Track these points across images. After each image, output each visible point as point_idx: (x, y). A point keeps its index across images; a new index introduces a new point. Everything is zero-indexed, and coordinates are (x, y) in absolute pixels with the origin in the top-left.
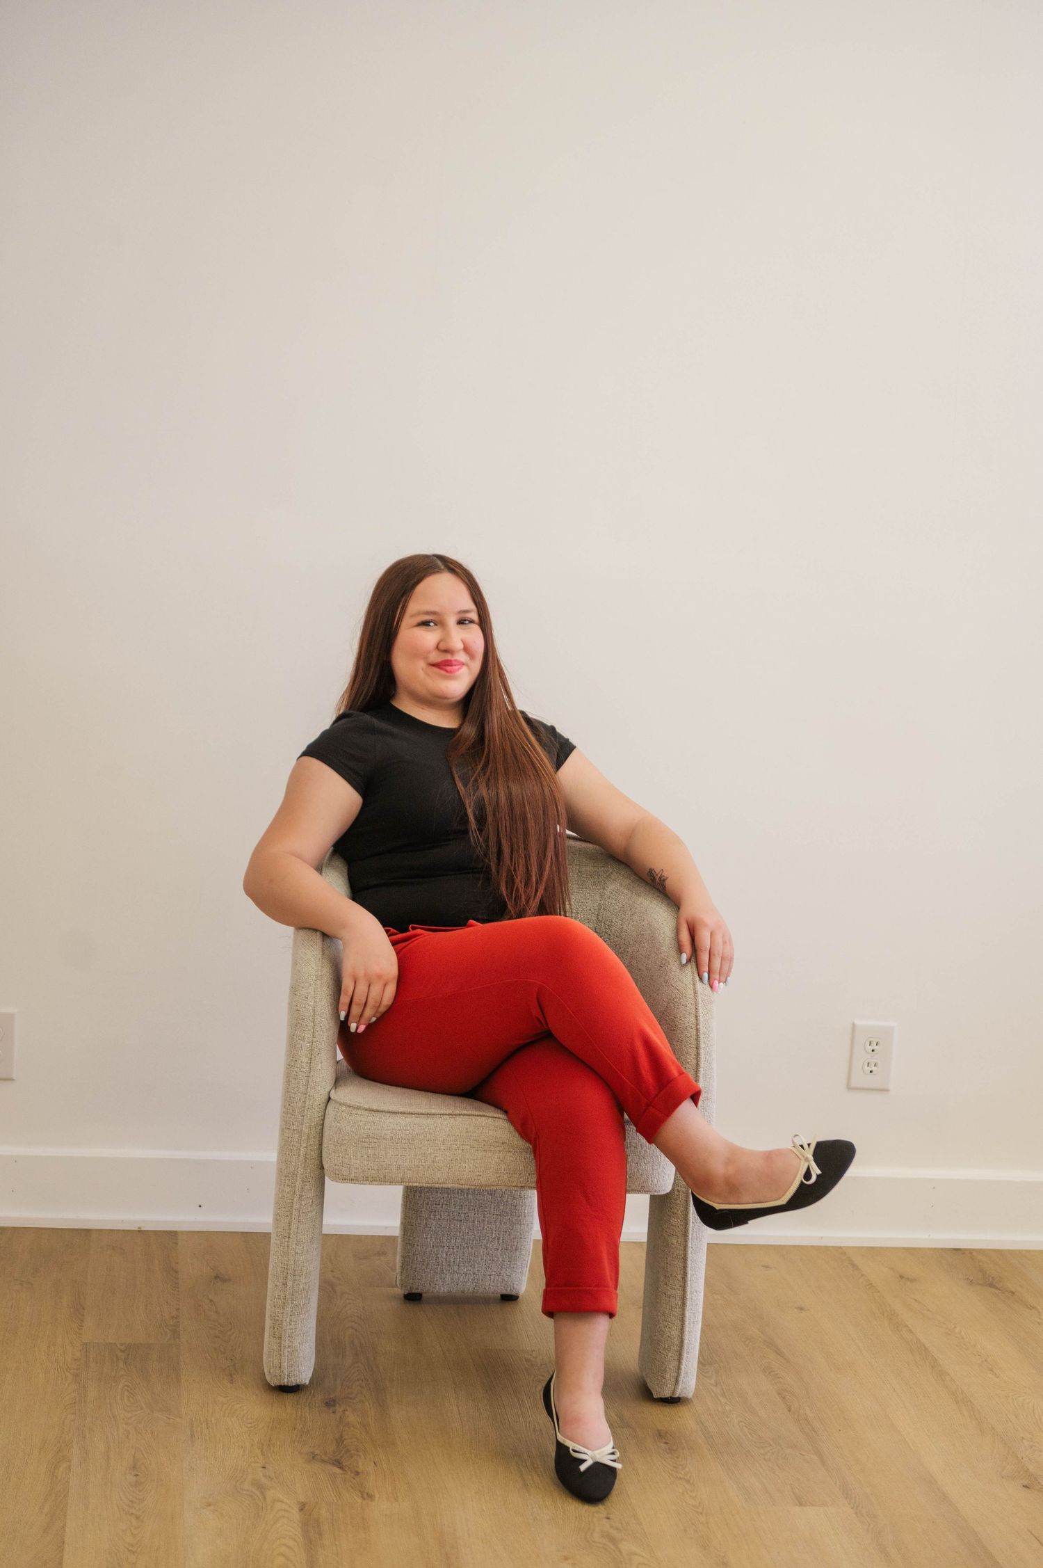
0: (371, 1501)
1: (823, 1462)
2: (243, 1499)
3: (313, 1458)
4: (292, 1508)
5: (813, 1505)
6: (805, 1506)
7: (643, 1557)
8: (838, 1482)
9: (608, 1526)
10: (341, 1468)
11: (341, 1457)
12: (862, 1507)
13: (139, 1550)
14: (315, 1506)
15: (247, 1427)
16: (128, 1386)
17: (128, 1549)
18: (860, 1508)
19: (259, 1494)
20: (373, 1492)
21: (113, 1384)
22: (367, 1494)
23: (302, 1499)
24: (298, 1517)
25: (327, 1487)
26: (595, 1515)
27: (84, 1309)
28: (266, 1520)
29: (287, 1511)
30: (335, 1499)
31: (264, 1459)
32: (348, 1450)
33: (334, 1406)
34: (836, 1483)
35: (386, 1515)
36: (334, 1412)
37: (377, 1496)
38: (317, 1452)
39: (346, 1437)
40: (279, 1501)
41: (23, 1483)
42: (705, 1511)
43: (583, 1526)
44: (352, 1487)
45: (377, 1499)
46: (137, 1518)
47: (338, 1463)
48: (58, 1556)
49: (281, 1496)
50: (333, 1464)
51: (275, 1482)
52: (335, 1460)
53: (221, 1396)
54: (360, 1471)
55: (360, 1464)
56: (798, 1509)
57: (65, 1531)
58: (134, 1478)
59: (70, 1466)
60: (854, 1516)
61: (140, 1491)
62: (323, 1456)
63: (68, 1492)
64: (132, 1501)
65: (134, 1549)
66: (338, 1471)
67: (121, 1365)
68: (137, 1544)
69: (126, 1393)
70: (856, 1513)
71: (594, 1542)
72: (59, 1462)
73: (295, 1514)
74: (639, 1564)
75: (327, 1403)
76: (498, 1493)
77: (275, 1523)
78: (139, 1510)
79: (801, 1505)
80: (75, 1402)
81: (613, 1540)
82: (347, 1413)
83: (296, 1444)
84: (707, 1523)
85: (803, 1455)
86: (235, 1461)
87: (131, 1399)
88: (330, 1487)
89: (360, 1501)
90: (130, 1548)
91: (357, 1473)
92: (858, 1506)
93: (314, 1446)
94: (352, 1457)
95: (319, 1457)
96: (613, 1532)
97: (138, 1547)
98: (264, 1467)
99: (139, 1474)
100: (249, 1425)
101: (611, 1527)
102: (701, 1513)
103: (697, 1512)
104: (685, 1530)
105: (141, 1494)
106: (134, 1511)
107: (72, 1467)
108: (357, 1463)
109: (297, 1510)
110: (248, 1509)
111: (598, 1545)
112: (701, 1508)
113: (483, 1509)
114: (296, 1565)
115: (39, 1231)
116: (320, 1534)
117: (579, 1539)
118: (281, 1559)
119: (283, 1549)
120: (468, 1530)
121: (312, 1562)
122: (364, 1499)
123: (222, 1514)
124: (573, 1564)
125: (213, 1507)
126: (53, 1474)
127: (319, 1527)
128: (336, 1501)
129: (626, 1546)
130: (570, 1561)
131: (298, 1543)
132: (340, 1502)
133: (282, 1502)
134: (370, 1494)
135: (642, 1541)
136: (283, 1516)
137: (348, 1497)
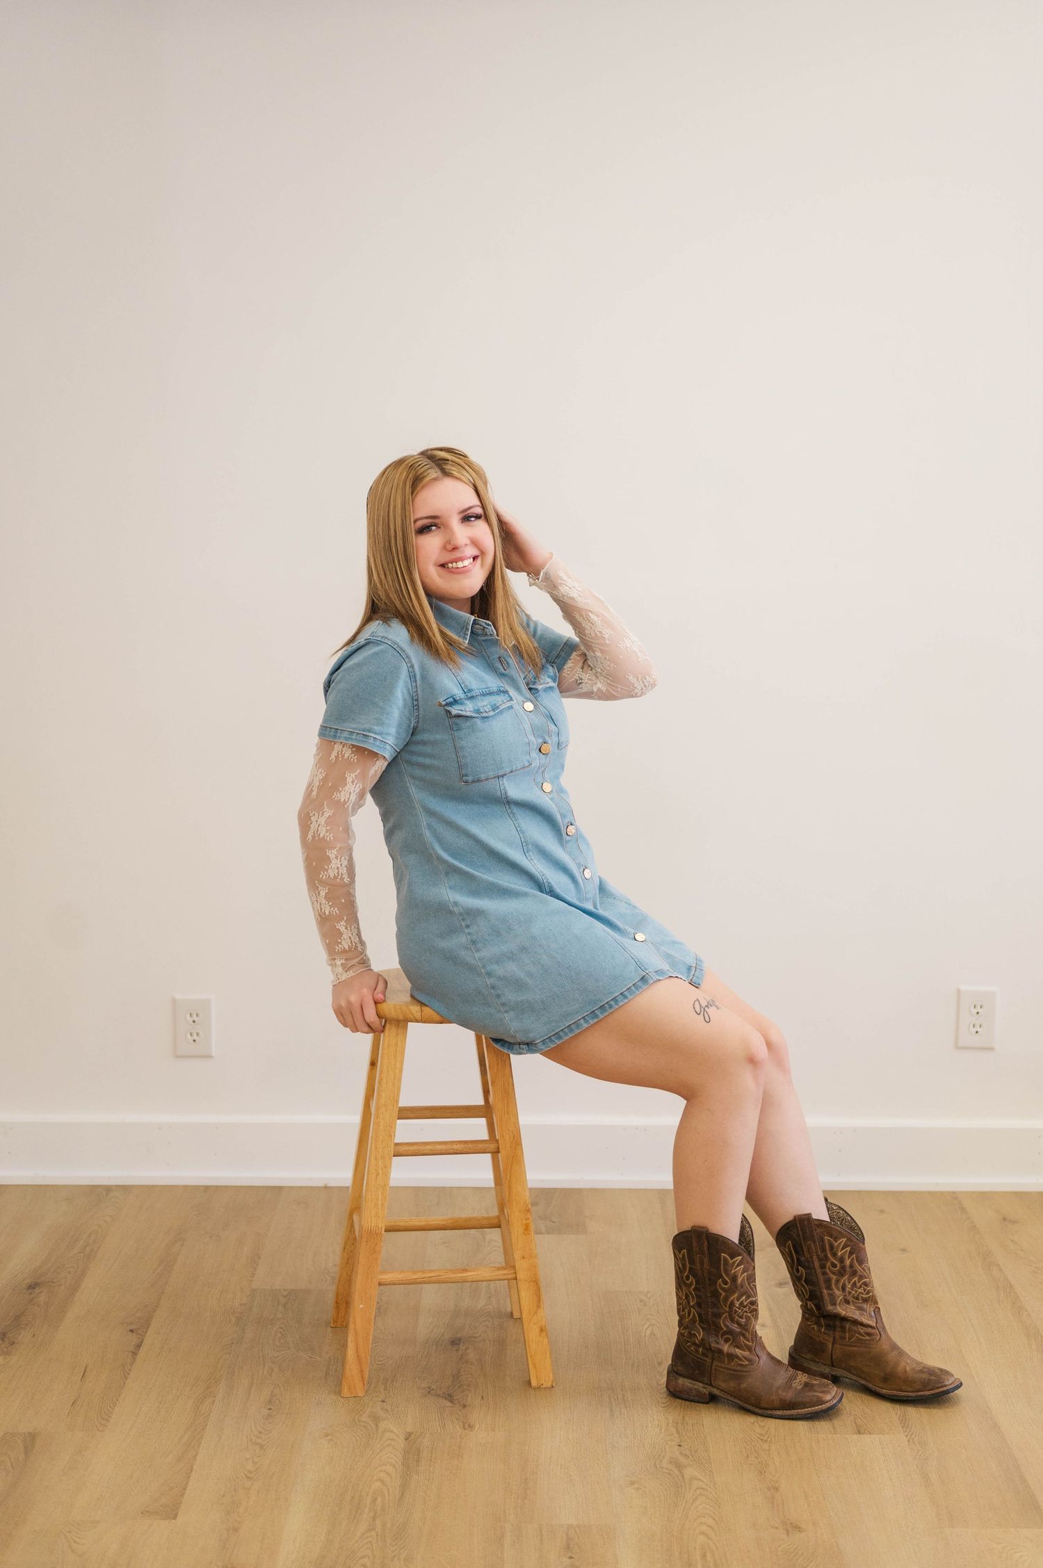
0: (471, 1431)
2: (358, 1430)
3: (429, 1392)
4: (399, 1437)
5: (868, 1433)
6: (863, 1434)
7: (703, 1481)
9: (678, 1453)
10: (451, 1401)
11: (454, 1392)
12: (913, 1436)
13: (255, 1477)
14: (419, 1436)
15: (377, 1365)
16: (281, 1327)
17: (246, 1476)
19: (373, 1426)
20: (475, 1423)
21: (269, 1326)
22: (469, 1425)
23: (409, 1429)
24: (402, 1446)
25: (435, 1419)
26: (669, 1442)
27: (260, 1258)
28: (373, 1448)
29: (395, 1440)
31: (385, 1394)
32: (461, 1385)
33: (458, 1344)
35: (481, 1444)
36: (457, 1351)
37: (477, 1426)
38: (434, 1387)
39: (463, 1373)
40: (389, 1431)
41: (169, 1416)
42: (769, 1440)
43: (655, 1453)
44: (457, 1419)
45: (476, 1429)
46: (261, 1447)
47: (450, 1397)
48: (184, 1483)
49: (392, 1427)
50: (446, 1398)
51: (390, 1415)
52: (448, 1395)
54: (467, 1404)
55: (469, 1398)
56: (856, 1436)
57: (195, 1459)
58: (267, 1412)
59: (214, 1401)
60: (904, 1443)
61: (270, 1423)
62: (438, 1391)
63: (207, 1425)
64: (260, 1433)
65: (252, 1475)
66: (449, 1404)
67: (280, 1307)
68: (255, 1471)
69: (279, 1334)
70: (906, 1441)
71: (662, 1468)
72: (205, 1398)
73: (401, 1443)
74: (697, 1489)
75: (453, 1342)
76: (586, 1423)
77: (381, 1451)
78: (264, 1440)
79: (859, 1432)
80: (232, 1343)
81: (679, 1466)
82: (468, 1352)
83: (417, 1379)
84: (769, 1450)
87: (282, 1340)
89: (461, 1431)
90: (248, 1475)
91: (464, 1406)
92: (909, 1435)
93: (432, 1382)
94: (463, 1391)
95: (434, 1391)
96: (682, 1459)
97: (255, 1475)
98: (384, 1401)
99: (272, 1407)
100: (380, 1363)
101: (681, 1454)
102: (766, 1441)
103: (762, 1440)
104: (747, 1457)
105: (268, 1425)
106: (260, 1441)
108: (467, 1397)
109: (403, 1440)
110: (360, 1438)
111: (665, 1470)
112: (767, 1436)
113: (569, 1439)
114: (391, 1491)
115: (238, 1189)
116: (418, 1461)
117: (648, 1466)
118: (378, 1484)
119: (382, 1475)
120: (551, 1457)
121: (404, 1487)
122: (465, 1429)
123: (336, 1443)
124: (638, 1489)
125: (329, 1437)
126: (198, 1409)
127: (418, 1455)
128: (439, 1431)
129: (689, 1472)
130: (636, 1486)
131: (396, 1470)
132: (443, 1431)
133: (392, 1432)
134: (471, 1425)
135: (705, 1467)
136: (390, 1445)
137: (451, 1427)
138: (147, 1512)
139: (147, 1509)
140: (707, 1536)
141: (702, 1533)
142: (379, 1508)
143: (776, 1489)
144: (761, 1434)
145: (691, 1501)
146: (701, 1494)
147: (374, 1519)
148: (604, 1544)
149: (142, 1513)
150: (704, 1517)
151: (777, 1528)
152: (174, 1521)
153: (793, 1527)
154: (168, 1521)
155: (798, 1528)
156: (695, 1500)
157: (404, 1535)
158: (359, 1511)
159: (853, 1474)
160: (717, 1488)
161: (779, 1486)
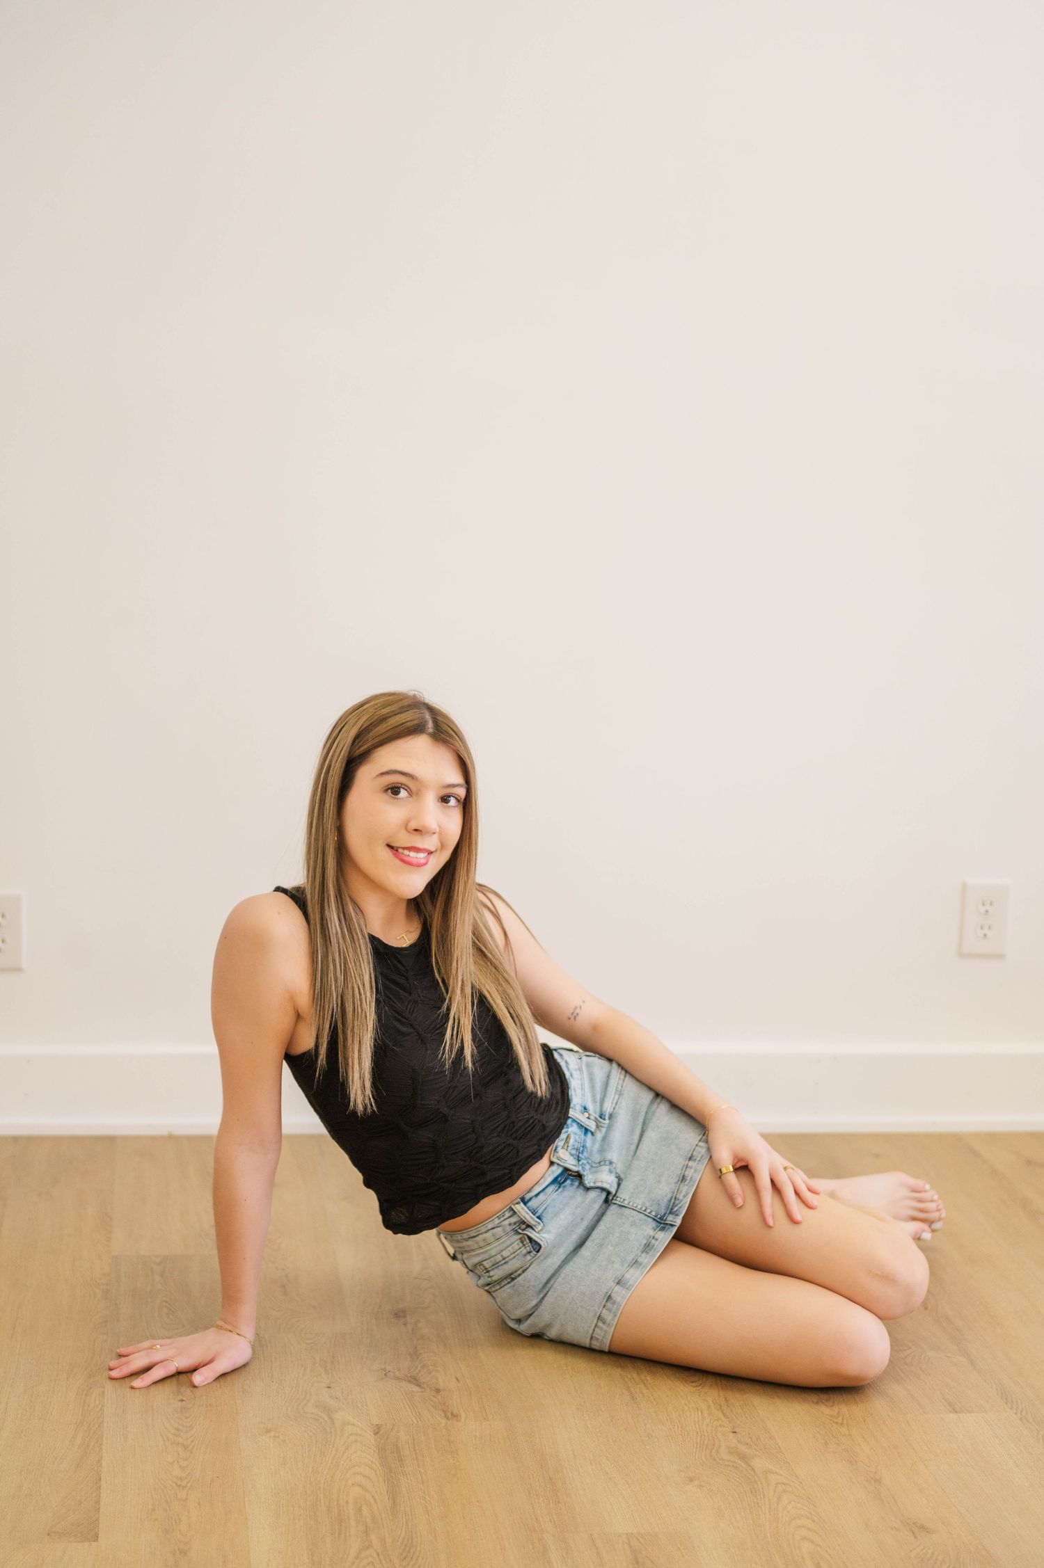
0: (457, 1421)
1: (973, 1364)
2: (308, 1424)
3: (385, 1375)
4: (366, 1432)
5: (970, 1412)
6: (960, 1413)
7: (781, 1475)
8: (994, 1386)
9: (735, 1441)
10: (418, 1385)
11: (418, 1373)
12: (1027, 1413)
13: (189, 1485)
14: (392, 1430)
15: (307, 1344)
16: (166, 1302)
17: (177, 1484)
18: (1024, 1413)
19: (326, 1418)
20: (459, 1412)
21: (149, 1300)
22: (452, 1414)
23: (376, 1421)
24: (373, 1442)
25: (404, 1407)
26: (719, 1429)
27: (111, 1219)
28: (336, 1446)
29: (360, 1435)
30: (414, 1419)
31: (328, 1378)
32: (424, 1365)
33: (405, 1317)
34: (992, 1387)
35: (475, 1436)
36: (405, 1324)
37: (463, 1415)
38: (388, 1368)
39: (422, 1351)
40: (348, 1424)
41: (49, 1412)
42: (845, 1422)
43: (706, 1442)
44: (433, 1407)
45: (463, 1419)
46: (186, 1448)
47: (414, 1380)
48: (94, 1495)
49: (351, 1419)
50: (409, 1381)
51: (343, 1404)
52: (411, 1377)
53: (274, 1310)
54: (441, 1388)
55: (441, 1381)
56: (953, 1416)
57: (101, 1465)
58: (180, 1403)
59: (103, 1393)
60: (1019, 1422)
61: (186, 1418)
62: (397, 1373)
63: (103, 1421)
64: (178, 1430)
65: (184, 1484)
66: (416, 1389)
67: (157, 1277)
68: (186, 1478)
69: (165, 1310)
70: (1021, 1419)
71: (722, 1460)
72: (91, 1388)
73: (370, 1438)
74: (777, 1484)
75: (396, 1314)
76: (603, 1409)
77: (347, 1449)
78: (187, 1439)
79: (955, 1412)
80: (106, 1322)
81: (743, 1457)
82: (420, 1325)
83: (364, 1360)
84: (850, 1435)
85: (950, 1357)
86: (295, 1382)
87: (171, 1317)
88: (407, 1406)
89: (444, 1421)
90: (179, 1483)
91: (438, 1391)
92: (1022, 1411)
93: (385, 1363)
94: (430, 1373)
95: (392, 1374)
96: (743, 1449)
97: (188, 1482)
98: (330, 1388)
99: (184, 1399)
100: (308, 1342)
101: (739, 1442)
102: (842, 1424)
103: (837, 1423)
104: (826, 1443)
105: (188, 1420)
106: (180, 1440)
107: (106, 1392)
108: (437, 1379)
109: (372, 1434)
110: (314, 1434)
111: (727, 1463)
112: (840, 1418)
113: (588, 1427)
114: (376, 1496)
115: (57, 1140)
116: (401, 1460)
117: (703, 1458)
118: (357, 1489)
119: (358, 1479)
120: (573, 1451)
121: (393, 1492)
122: (448, 1418)
123: (284, 1441)
124: (701, 1486)
125: (273, 1434)
126: (85, 1402)
127: (398, 1452)
128: (415, 1422)
129: (758, 1463)
130: (696, 1483)
131: (375, 1471)
132: (420, 1422)
133: (353, 1425)
134: (454, 1413)
135: (777, 1457)
136: (356, 1441)
137: (429, 1417)
138: (55, 1532)
139: (54, 1529)
140: (812, 1542)
141: (804, 1538)
142: (368, 1520)
143: (878, 1481)
144: (832, 1416)
145: (775, 1499)
146: (784, 1491)
147: (366, 1532)
148: (683, 1556)
149: (48, 1534)
150: (799, 1519)
151: (898, 1530)
152: (94, 1544)
153: (919, 1529)
154: (87, 1544)
155: (923, 1528)
156: (779, 1499)
157: (414, 1553)
158: (343, 1524)
159: (968, 1461)
160: (801, 1483)
161: (880, 1478)
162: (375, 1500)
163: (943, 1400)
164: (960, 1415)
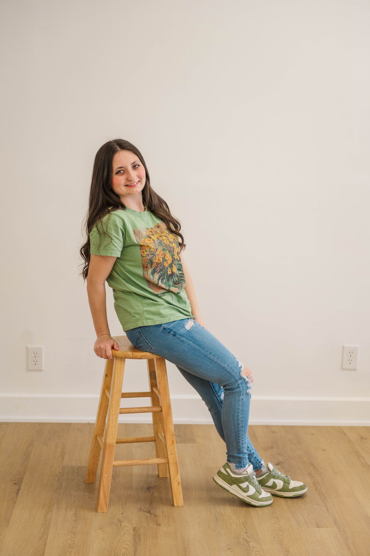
0: (160, 527)
1: (328, 510)
2: (113, 526)
3: (141, 510)
4: (131, 529)
5: (323, 528)
7: (258, 548)
9: (246, 536)
11: (151, 510)
13: (73, 547)
14: (139, 529)
15: (118, 498)
16: (76, 482)
17: (69, 546)
18: (340, 528)
19: (119, 524)
21: (72, 482)
22: (159, 524)
23: (134, 526)
25: (144, 521)
26: (241, 531)
27: (65, 453)
28: (120, 534)
29: (129, 531)
31: (122, 510)
32: (153, 507)
33: (150, 489)
34: (332, 519)
35: (164, 532)
36: (150, 492)
37: (162, 525)
38: (142, 507)
39: (153, 502)
41: (35, 520)
43: (236, 536)
44: (153, 521)
46: (74, 534)
48: (44, 549)
49: (127, 525)
50: (148, 512)
51: (125, 520)
52: (148, 511)
55: (157, 513)
56: (317, 529)
57: (47, 539)
58: (75, 518)
59: (52, 514)
61: (76, 523)
62: (144, 509)
63: (50, 524)
64: (73, 527)
65: (71, 546)
66: (149, 515)
67: (75, 474)
68: (73, 544)
69: (76, 485)
70: (339, 531)
71: (241, 542)
72: (48, 512)
73: (132, 532)
75: (148, 488)
77: (124, 535)
78: (75, 531)
80: (57, 489)
81: (247, 542)
82: (154, 492)
83: (135, 504)
84: (283, 534)
85: (321, 508)
86: (112, 511)
87: (78, 488)
89: (155, 526)
91: (156, 516)
93: (141, 506)
94: (154, 510)
95: (142, 509)
96: (248, 538)
98: (122, 514)
99: (77, 517)
102: (281, 531)
103: (279, 530)
104: (274, 538)
106: (73, 531)
110: (115, 530)
111: (242, 544)
112: (281, 529)
113: (200, 530)
116: (140, 540)
117: (234, 541)
118: (124, 550)
119: (126, 546)
120: (194, 538)
121: (135, 551)
122: (157, 526)
123: (105, 532)
124: (232, 551)
125: (102, 530)
126: (46, 517)
127: (139, 537)
128: (147, 526)
129: (252, 544)
130: (230, 550)
131: (131, 543)
132: (148, 527)
133: (127, 527)
134: (160, 524)
135: (258, 542)
136: (127, 533)
137: (152, 525)
146: (258, 554)
159: (318, 545)
160: (264, 551)
161: (289, 550)
162: (129, 553)
163: (315, 523)
164: (319, 529)
